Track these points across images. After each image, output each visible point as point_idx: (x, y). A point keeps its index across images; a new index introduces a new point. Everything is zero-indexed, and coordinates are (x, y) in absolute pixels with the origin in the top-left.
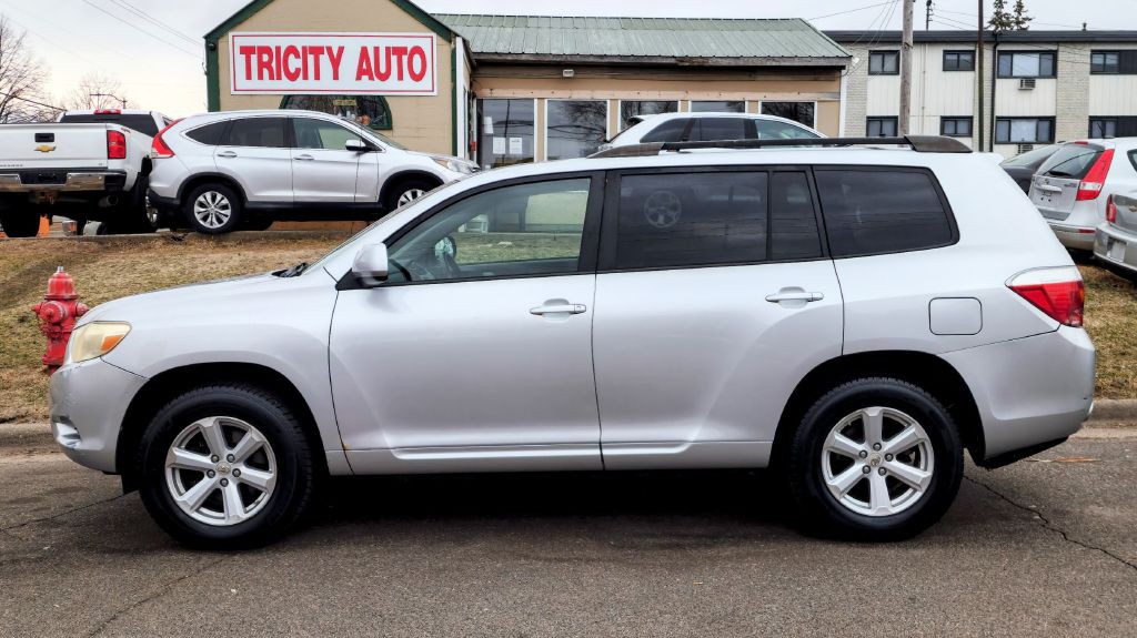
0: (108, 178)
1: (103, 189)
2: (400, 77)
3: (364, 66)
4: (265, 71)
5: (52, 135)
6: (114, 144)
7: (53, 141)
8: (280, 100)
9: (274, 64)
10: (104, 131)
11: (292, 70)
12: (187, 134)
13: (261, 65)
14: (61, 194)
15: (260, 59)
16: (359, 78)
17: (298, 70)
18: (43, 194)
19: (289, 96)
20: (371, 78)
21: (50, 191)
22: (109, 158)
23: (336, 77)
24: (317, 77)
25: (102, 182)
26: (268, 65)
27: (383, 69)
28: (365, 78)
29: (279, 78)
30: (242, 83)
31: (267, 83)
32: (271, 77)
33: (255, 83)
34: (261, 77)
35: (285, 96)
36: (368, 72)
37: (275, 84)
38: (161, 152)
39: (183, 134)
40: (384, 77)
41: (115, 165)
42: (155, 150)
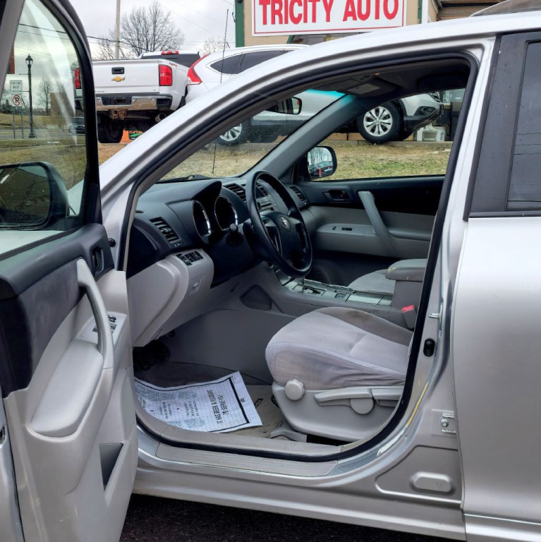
0: (159, 101)
1: (156, 108)
2: (377, 17)
3: (350, 10)
4: (277, 17)
5: (123, 69)
6: (163, 75)
7: (123, 73)
8: (287, 38)
9: (283, 12)
10: (157, 65)
11: (296, 15)
12: (212, 66)
13: (274, 12)
14: (128, 112)
15: (273, 7)
16: (345, 19)
17: (300, 15)
18: (116, 112)
19: (294, 36)
20: (355, 19)
21: (121, 110)
22: (160, 85)
23: (328, 19)
24: (314, 20)
25: (155, 104)
26: (279, 12)
27: (364, 11)
28: (350, 19)
29: (286, 22)
30: (260, 27)
31: (278, 27)
32: (281, 22)
33: (269, 27)
34: (273, 22)
35: (290, 36)
36: (352, 14)
37: (284, 27)
38: (193, 80)
39: (209, 66)
40: (364, 17)
41: (164, 90)
42: (189, 79)
